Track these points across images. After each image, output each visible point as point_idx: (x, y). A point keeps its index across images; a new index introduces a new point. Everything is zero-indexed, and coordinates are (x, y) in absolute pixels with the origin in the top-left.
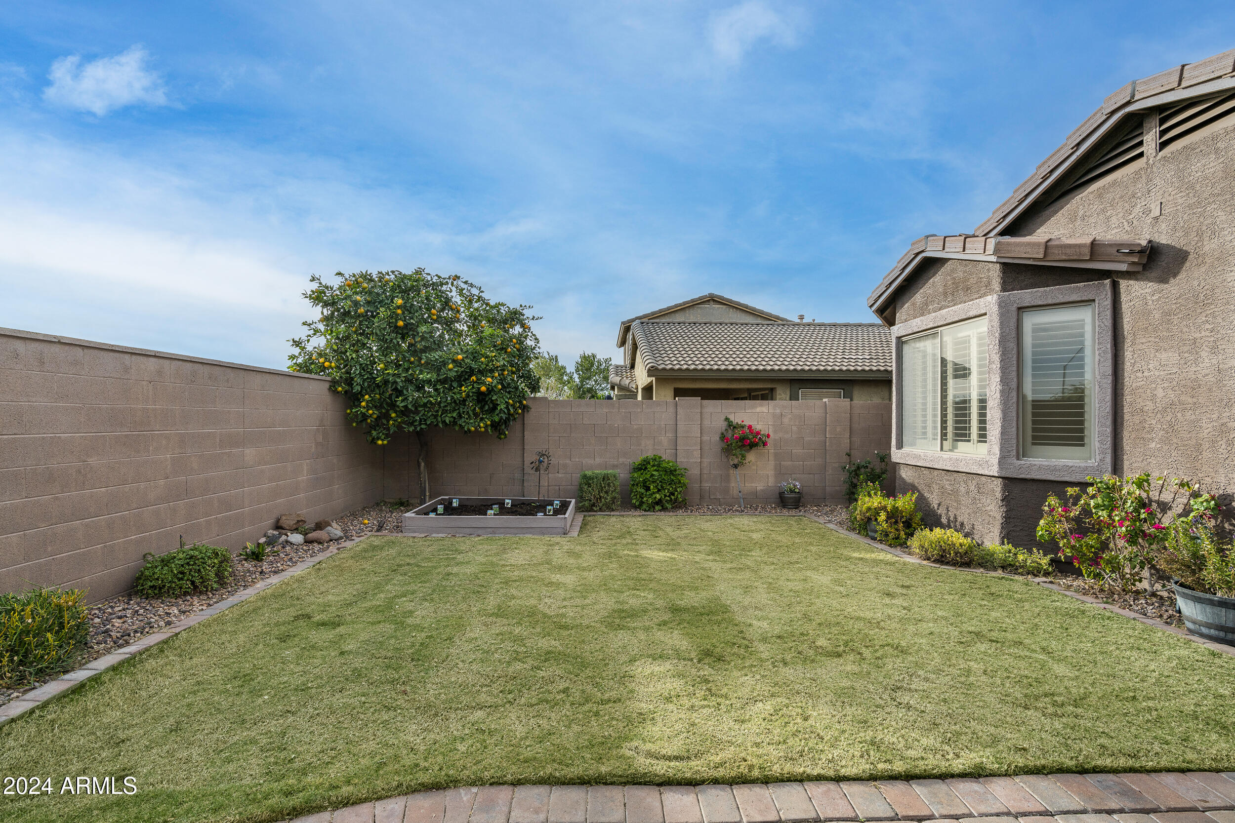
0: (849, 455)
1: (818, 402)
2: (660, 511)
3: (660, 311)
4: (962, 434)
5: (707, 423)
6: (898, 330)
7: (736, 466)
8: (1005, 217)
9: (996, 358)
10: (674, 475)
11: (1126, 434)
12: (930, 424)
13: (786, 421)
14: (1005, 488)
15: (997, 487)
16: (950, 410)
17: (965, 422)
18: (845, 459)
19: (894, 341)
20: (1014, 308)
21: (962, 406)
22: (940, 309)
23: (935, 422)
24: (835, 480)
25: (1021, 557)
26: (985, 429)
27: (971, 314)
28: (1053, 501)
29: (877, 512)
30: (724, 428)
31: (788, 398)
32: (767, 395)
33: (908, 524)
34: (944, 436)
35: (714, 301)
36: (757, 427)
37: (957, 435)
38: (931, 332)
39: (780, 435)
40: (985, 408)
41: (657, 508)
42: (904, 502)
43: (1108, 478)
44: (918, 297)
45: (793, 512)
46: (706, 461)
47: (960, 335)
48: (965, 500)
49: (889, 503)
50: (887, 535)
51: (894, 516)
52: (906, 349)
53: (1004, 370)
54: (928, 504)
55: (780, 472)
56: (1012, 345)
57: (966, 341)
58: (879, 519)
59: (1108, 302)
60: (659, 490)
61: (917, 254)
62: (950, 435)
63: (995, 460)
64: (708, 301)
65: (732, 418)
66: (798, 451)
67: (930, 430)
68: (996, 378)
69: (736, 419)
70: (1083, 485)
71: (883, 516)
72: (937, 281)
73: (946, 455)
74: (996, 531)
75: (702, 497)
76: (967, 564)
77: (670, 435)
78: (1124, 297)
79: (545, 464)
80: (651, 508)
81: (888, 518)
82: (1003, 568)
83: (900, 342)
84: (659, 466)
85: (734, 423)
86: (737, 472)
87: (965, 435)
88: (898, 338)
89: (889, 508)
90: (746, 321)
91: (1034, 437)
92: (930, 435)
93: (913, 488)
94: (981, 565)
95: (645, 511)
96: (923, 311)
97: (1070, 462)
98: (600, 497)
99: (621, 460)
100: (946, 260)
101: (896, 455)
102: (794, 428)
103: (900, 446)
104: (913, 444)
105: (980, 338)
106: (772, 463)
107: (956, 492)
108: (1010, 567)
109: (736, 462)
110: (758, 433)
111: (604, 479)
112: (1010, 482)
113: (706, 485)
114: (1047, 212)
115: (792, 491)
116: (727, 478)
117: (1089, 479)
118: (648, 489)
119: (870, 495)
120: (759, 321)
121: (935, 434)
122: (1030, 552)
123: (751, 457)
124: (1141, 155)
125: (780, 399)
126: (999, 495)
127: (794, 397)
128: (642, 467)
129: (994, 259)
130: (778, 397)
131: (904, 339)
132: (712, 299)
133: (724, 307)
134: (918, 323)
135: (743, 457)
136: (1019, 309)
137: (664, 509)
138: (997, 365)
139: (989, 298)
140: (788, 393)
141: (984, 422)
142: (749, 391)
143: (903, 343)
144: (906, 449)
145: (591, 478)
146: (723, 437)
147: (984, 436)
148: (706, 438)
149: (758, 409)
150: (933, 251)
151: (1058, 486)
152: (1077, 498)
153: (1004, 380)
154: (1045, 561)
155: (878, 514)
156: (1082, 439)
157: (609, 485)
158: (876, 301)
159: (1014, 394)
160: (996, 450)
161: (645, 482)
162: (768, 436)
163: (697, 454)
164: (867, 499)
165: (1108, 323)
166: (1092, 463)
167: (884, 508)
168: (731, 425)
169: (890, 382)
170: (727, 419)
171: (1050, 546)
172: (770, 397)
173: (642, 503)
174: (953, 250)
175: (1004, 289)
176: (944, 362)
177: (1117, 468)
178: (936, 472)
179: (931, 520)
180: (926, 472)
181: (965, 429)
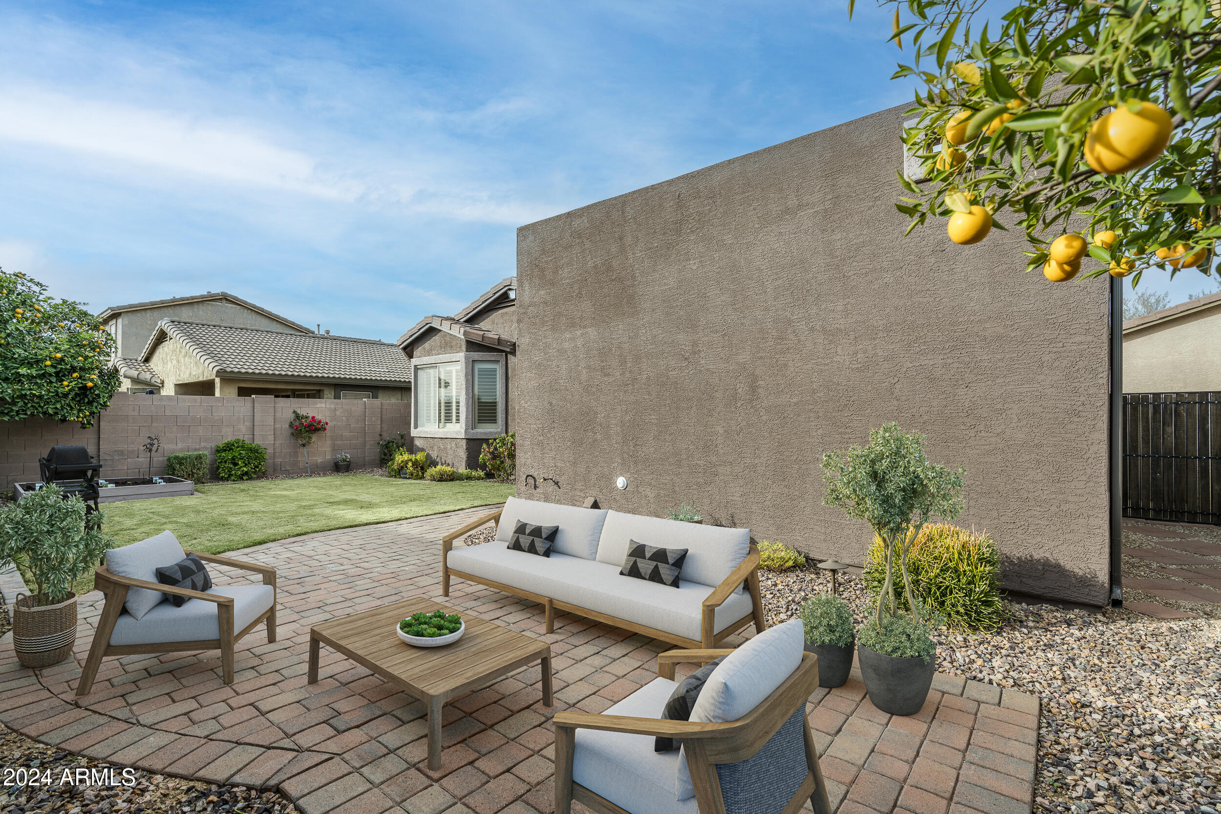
0: (381, 435)
1: (359, 401)
2: (247, 480)
3: (162, 302)
4: (448, 419)
5: (279, 415)
6: (415, 361)
7: (304, 445)
8: (467, 314)
9: (464, 383)
10: (258, 453)
11: (509, 417)
12: (432, 414)
13: (338, 413)
14: (467, 444)
15: (464, 443)
16: (443, 408)
17: (450, 413)
18: (378, 438)
19: (413, 367)
20: (471, 360)
21: (448, 404)
22: (438, 354)
23: (435, 413)
24: (372, 452)
25: (473, 473)
26: (459, 416)
27: (453, 360)
28: (484, 446)
29: (407, 462)
30: (292, 419)
31: (333, 397)
32: (316, 394)
33: (422, 468)
34: (440, 420)
35: (227, 300)
36: (318, 417)
37: (446, 420)
38: (433, 366)
39: (334, 423)
40: (459, 406)
41: (245, 478)
42: (420, 456)
43: (504, 435)
44: (427, 345)
45: (347, 474)
46: (278, 442)
47: (448, 369)
48: (450, 452)
49: (413, 457)
50: (412, 475)
51: (415, 464)
52: (420, 372)
53: (467, 388)
54: (431, 458)
55: (335, 449)
56: (470, 377)
57: (450, 372)
58: (408, 466)
59: (504, 362)
60: (246, 465)
61: (427, 324)
62: (442, 420)
63: (463, 431)
64: (221, 299)
65: (298, 412)
66: (346, 434)
67: (432, 418)
68: (464, 392)
69: (302, 412)
70: (495, 440)
71: (410, 464)
72: (436, 340)
73: (441, 430)
74: (464, 464)
75: (275, 470)
76: (452, 480)
77: (248, 424)
78: (509, 362)
79: (156, 446)
80: (241, 478)
81: (413, 465)
82: (467, 479)
83: (416, 368)
84: (242, 447)
85: (301, 414)
86: (305, 450)
87: (450, 420)
88: (415, 366)
89: (413, 460)
90: (281, 331)
91: (479, 420)
92: (432, 420)
93: (423, 450)
94: (457, 480)
95: (234, 480)
96: (429, 353)
97: (491, 430)
98: (193, 473)
99: (203, 444)
100: (440, 331)
101: (414, 433)
102: (344, 418)
103: (416, 427)
104: (423, 426)
105: (457, 372)
106: (329, 443)
107: (445, 449)
108: (469, 478)
109: (304, 442)
110: (320, 422)
111: (196, 459)
112: (469, 441)
113: (278, 460)
114: (485, 316)
115: (344, 460)
116: (296, 453)
117: (497, 436)
118: (235, 464)
119: (401, 455)
120: (293, 332)
121: (435, 420)
122: (477, 470)
123: (314, 438)
124: (514, 305)
125: (327, 398)
126: (465, 447)
127: (337, 397)
128: (229, 447)
129: (463, 337)
130: (325, 396)
131: (418, 367)
132: (225, 298)
133: (239, 307)
134: (426, 360)
135: (310, 438)
136: (473, 361)
137: (250, 479)
138: (464, 386)
139: (461, 354)
140: (333, 393)
141: (458, 413)
142: (294, 391)
143: (418, 369)
144: (419, 429)
145: (183, 458)
146: (291, 425)
147: (459, 420)
148: (278, 426)
149: (318, 406)
150: (436, 324)
151: (486, 441)
152: (492, 444)
153: (467, 394)
154: (482, 473)
155: (407, 463)
156: (496, 420)
157: (201, 463)
158: (403, 343)
159: (471, 400)
160: (464, 426)
161: (233, 459)
162: (327, 424)
163: (271, 438)
164: (401, 456)
165: (504, 371)
166: (499, 430)
167: (411, 460)
168: (298, 417)
169: (410, 389)
170: (294, 412)
171: (483, 467)
172: (317, 396)
173: (230, 475)
174: (445, 327)
175: (467, 351)
176: (440, 380)
177: (507, 432)
178: (436, 440)
179: (434, 464)
180: (431, 440)
181: (450, 416)
